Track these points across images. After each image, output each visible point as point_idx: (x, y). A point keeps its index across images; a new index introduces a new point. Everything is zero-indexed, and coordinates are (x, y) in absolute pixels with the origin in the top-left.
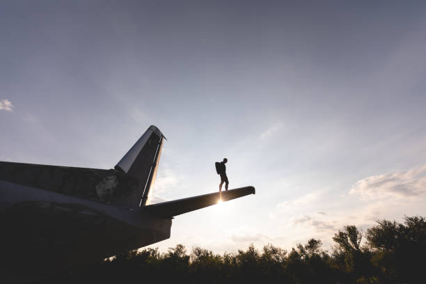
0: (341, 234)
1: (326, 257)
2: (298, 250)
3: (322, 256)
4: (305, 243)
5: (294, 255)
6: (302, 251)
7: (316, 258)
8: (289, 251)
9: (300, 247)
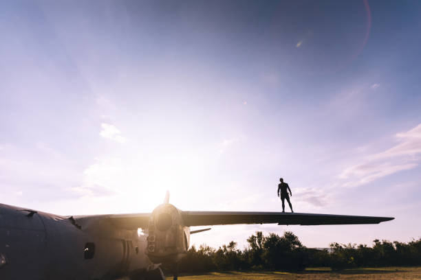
0: (253, 237)
1: (240, 252)
2: (223, 249)
3: (237, 252)
4: (227, 244)
5: (220, 252)
6: (225, 249)
7: (233, 253)
8: (217, 249)
9: (224, 247)
